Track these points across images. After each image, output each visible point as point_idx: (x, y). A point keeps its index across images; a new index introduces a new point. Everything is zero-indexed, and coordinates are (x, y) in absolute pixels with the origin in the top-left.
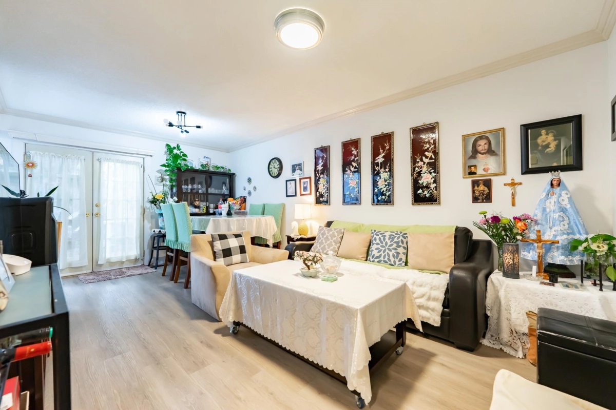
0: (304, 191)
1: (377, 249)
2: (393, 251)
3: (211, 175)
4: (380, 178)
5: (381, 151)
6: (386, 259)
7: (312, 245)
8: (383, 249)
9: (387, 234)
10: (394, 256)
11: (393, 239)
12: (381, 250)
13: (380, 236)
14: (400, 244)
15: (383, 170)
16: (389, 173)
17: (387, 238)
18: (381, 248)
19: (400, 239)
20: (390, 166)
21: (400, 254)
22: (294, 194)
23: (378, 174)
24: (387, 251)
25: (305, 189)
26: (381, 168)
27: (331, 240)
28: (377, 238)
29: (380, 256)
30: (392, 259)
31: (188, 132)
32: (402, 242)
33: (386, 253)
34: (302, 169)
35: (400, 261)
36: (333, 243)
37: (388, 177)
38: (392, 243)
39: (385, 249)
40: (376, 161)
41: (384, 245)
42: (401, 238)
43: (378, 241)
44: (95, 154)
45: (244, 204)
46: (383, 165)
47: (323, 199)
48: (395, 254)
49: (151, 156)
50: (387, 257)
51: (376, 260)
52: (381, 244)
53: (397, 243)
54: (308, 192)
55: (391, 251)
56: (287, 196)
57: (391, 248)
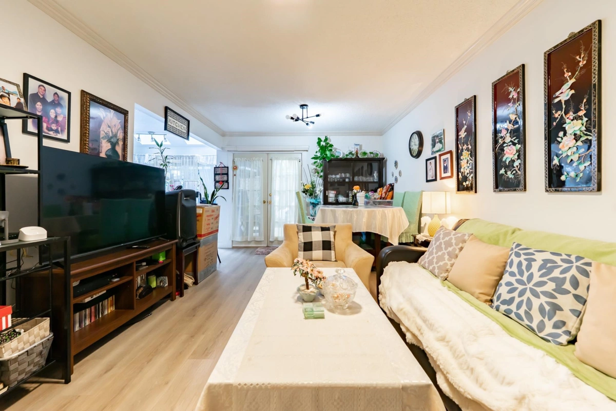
0: (445, 173)
1: (508, 284)
2: (544, 299)
3: (370, 162)
4: (565, 134)
5: (567, 75)
6: (522, 312)
7: (423, 253)
8: (521, 287)
9: (539, 258)
10: (542, 309)
11: (551, 270)
12: (516, 288)
13: (523, 257)
14: (567, 286)
15: (571, 115)
16: (585, 119)
17: (535, 266)
18: (516, 285)
19: (568, 275)
20: (589, 102)
21: (561, 309)
22: (434, 178)
23: (561, 127)
24: (528, 294)
25: (446, 168)
26: (566, 113)
27: (444, 251)
28: (516, 260)
29: (511, 301)
30: (537, 318)
31: (313, 123)
32: (575, 283)
33: (525, 298)
34: (443, 141)
35: (556, 326)
36: (446, 257)
37: (584, 128)
38: (545, 279)
39: (526, 289)
40: (556, 100)
41: (525, 279)
42: (574, 271)
43: (514, 269)
44: (268, 155)
45: (391, 193)
46: (573, 104)
47: (467, 183)
48: (547, 308)
49: (307, 151)
50: (524, 307)
51: (503, 308)
52: (518, 277)
53: (559, 282)
54: (449, 174)
55: (536, 295)
56: (427, 181)
57: (539, 289)
